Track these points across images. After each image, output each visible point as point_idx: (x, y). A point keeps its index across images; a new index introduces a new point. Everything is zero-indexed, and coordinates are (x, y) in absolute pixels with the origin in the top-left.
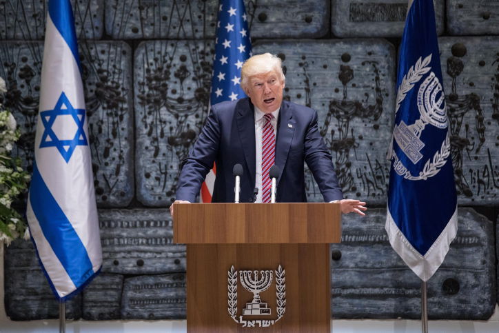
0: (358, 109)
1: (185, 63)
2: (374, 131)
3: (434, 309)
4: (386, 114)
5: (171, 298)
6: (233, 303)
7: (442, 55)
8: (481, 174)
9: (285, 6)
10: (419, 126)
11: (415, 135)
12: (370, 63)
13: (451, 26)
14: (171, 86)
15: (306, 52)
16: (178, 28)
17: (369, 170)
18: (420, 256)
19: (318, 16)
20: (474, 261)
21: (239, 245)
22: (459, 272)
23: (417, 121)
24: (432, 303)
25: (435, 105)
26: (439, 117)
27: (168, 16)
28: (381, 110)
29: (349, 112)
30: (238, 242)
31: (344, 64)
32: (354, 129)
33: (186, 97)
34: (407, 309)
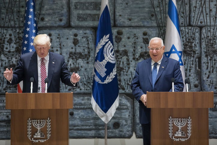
0: (80, 56)
1: (11, 37)
2: (87, 64)
3: (110, 134)
4: (92, 57)
5: (5, 131)
6: (29, 133)
7: (113, 34)
8: (128, 81)
9: (52, 15)
10: (104, 62)
11: (103, 66)
12: (85, 37)
13: (117, 23)
14: (5, 46)
15: (60, 33)
16: (8, 23)
17: (85, 80)
18: (104, 113)
19: (65, 19)
20: (125, 115)
21: (32, 110)
22: (119, 120)
23: (103, 60)
24: (109, 132)
25: (111, 54)
26: (112, 59)
27: (4, 18)
28: (90, 56)
29: (77, 57)
30: (32, 108)
31: (75, 38)
32: (79, 63)
33: (12, 51)
34: (99, 134)
